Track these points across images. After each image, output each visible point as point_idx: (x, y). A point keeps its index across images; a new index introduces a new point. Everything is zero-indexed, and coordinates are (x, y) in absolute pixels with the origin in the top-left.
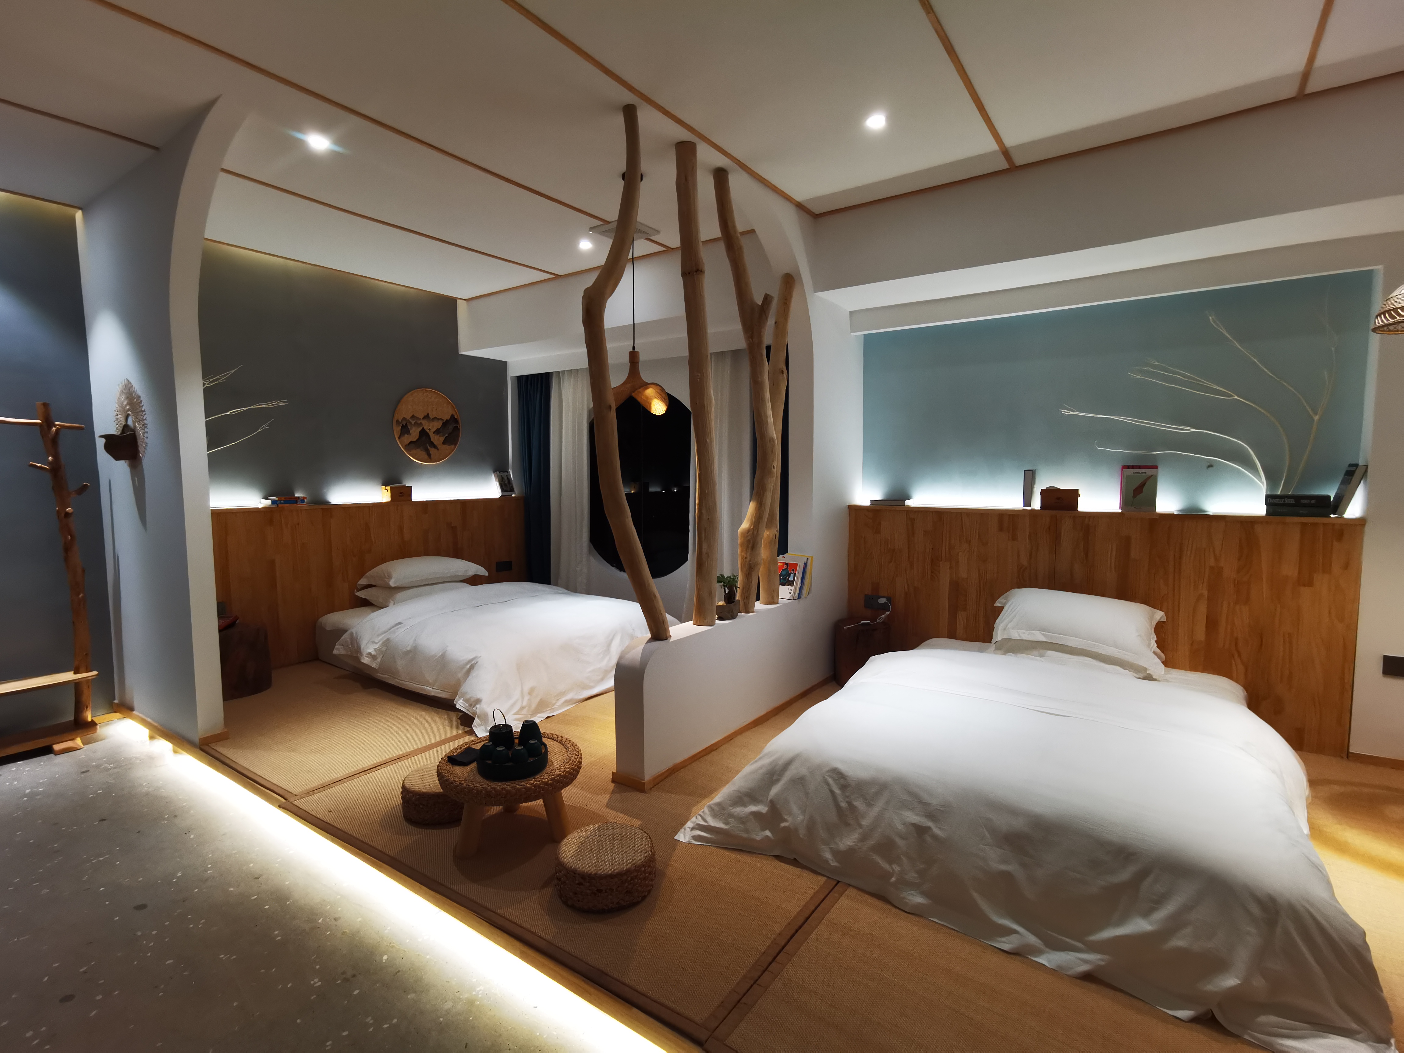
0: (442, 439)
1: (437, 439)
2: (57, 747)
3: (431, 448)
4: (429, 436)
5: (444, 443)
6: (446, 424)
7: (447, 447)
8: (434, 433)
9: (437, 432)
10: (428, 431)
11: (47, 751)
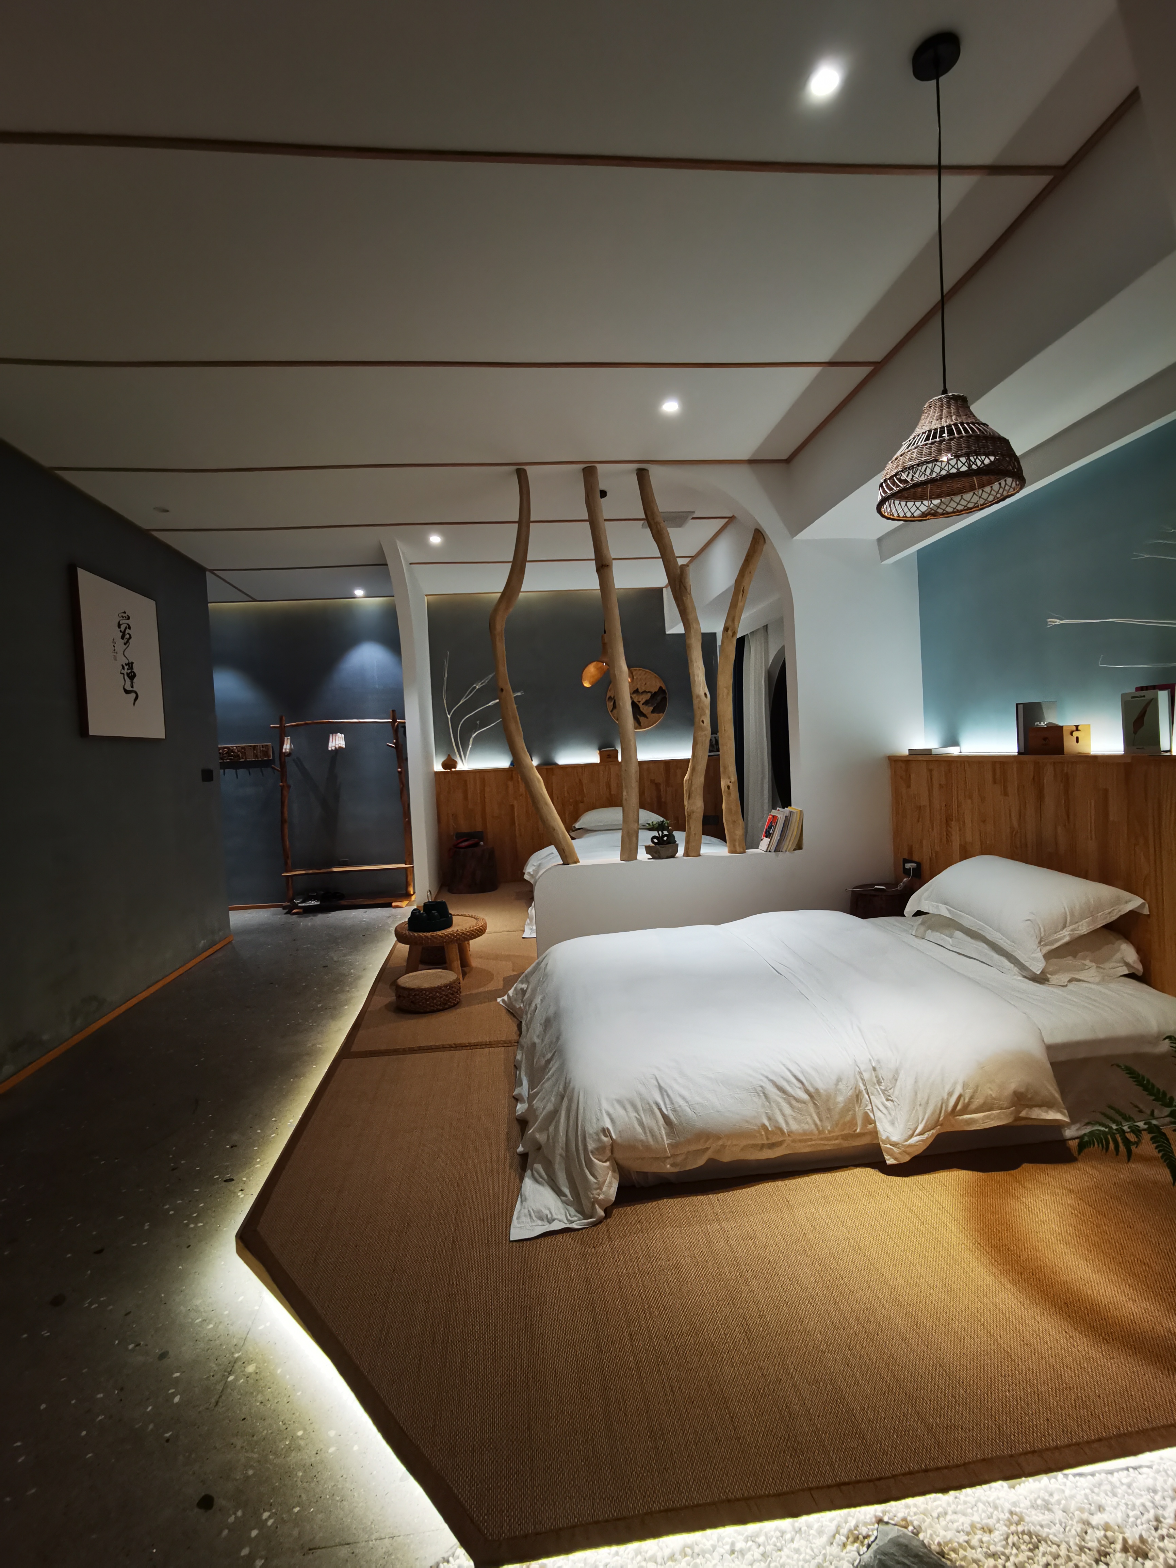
0: (651, 708)
1: (647, 710)
2: (394, 904)
3: (641, 717)
4: (639, 708)
5: (653, 712)
6: (654, 695)
7: (655, 715)
8: (643, 704)
9: (646, 703)
10: (637, 703)
11: (389, 905)
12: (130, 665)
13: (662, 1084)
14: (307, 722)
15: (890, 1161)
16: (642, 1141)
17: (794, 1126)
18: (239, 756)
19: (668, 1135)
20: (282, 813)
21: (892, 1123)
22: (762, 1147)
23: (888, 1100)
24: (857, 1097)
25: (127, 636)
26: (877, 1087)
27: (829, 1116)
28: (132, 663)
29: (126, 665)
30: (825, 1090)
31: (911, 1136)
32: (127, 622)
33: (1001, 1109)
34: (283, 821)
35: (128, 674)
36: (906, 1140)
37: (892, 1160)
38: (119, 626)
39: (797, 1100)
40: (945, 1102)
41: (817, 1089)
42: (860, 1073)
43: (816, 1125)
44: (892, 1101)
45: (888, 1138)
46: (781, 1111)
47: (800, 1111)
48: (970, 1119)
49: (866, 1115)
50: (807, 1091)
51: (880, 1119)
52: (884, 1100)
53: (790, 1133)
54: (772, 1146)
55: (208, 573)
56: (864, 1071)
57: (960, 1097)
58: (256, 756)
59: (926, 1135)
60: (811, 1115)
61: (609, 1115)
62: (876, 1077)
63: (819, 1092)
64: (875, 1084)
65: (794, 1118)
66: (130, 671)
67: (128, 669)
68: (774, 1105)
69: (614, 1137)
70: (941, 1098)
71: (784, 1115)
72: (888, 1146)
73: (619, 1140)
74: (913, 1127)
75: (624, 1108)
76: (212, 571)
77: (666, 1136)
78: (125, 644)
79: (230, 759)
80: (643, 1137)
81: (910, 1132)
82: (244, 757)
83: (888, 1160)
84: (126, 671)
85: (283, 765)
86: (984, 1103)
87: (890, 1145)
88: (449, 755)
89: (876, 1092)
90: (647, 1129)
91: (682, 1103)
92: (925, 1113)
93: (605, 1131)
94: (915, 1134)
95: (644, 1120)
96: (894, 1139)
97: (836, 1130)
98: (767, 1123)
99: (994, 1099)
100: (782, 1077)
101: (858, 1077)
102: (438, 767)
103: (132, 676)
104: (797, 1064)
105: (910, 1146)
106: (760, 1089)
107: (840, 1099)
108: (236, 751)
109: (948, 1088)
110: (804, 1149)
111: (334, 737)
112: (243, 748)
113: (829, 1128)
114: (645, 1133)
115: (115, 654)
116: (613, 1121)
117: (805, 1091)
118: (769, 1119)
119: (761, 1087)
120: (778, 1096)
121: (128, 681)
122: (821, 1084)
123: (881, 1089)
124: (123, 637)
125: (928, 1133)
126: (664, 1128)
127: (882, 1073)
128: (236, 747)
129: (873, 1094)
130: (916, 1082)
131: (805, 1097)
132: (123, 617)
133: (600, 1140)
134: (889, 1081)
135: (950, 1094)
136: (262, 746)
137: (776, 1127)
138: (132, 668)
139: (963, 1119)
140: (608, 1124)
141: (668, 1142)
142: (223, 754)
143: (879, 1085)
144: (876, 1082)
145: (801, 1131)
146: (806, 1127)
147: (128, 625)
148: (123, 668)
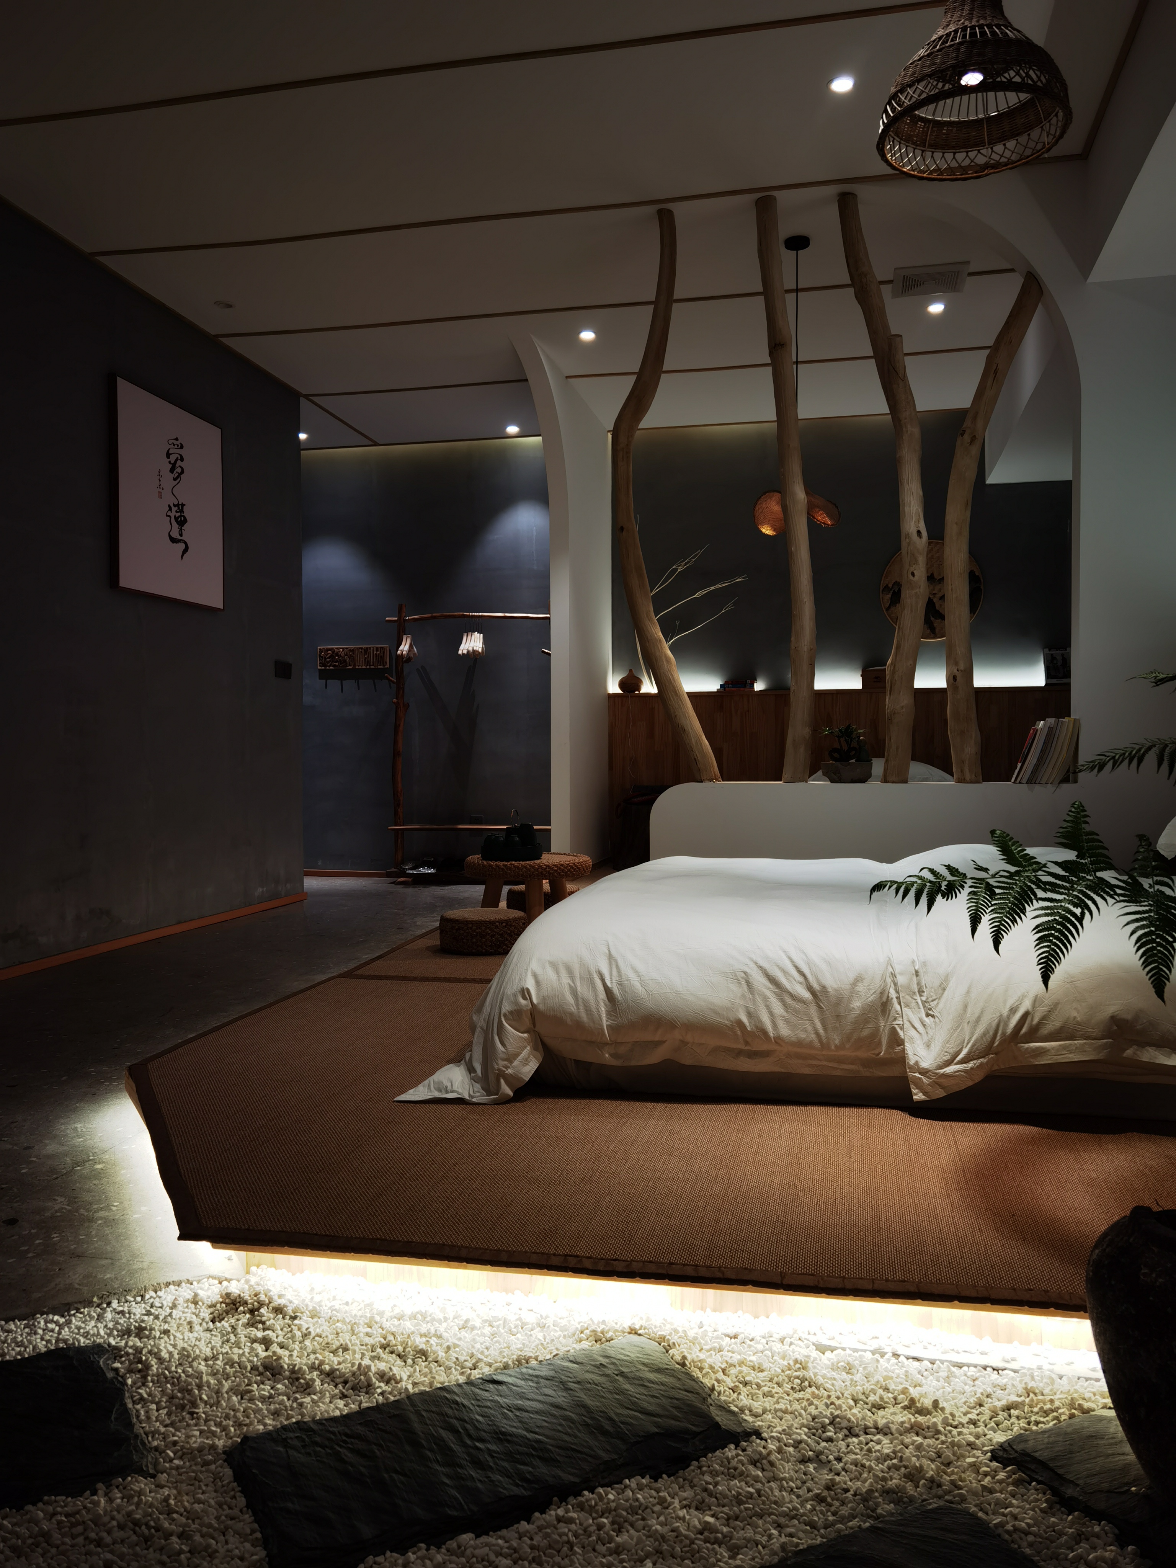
12: (180, 507)
13: (614, 953)
14: (434, 614)
15: (918, 1096)
16: (571, 1014)
17: (785, 1031)
18: (345, 661)
19: (608, 1013)
20: (395, 742)
21: (928, 1046)
22: (739, 1053)
23: (928, 1015)
24: (883, 1005)
25: (179, 470)
26: (918, 997)
27: (838, 1025)
28: (183, 505)
29: (175, 506)
30: (836, 990)
31: (948, 1063)
32: (180, 451)
33: (1087, 1038)
34: (396, 754)
35: (176, 519)
36: (941, 1067)
37: (921, 1094)
38: (168, 455)
39: (793, 997)
40: (1002, 1022)
41: (824, 987)
42: (893, 975)
43: (817, 1033)
44: (933, 1016)
45: (917, 1063)
46: (768, 1007)
47: (796, 1012)
48: (1042, 1048)
49: (893, 1032)
50: (810, 989)
51: (911, 1039)
52: (924, 1015)
53: (779, 1040)
54: (754, 1055)
55: (303, 401)
56: (900, 974)
57: (1026, 1015)
58: (368, 663)
59: (971, 1065)
60: (811, 1021)
61: (535, 976)
62: (918, 984)
63: (827, 991)
64: (914, 993)
65: (787, 1021)
66: (179, 514)
67: (177, 512)
68: (759, 1000)
69: (535, 1001)
70: (998, 1015)
71: (771, 1014)
72: (917, 1075)
73: (541, 1007)
74: (952, 1051)
75: (557, 973)
76: (307, 397)
77: (607, 1015)
78: (175, 479)
79: (334, 666)
80: (573, 1009)
81: (948, 1057)
82: (352, 664)
83: (916, 1094)
84: (173, 514)
85: (400, 675)
86: (1061, 1029)
87: (920, 1073)
88: (631, 671)
89: (913, 1004)
90: (580, 1000)
91: (631, 975)
92: (972, 1034)
93: (525, 993)
94: (955, 1061)
95: (579, 989)
96: (925, 1064)
97: (847, 1046)
98: (745, 1019)
99: (1079, 1024)
100: (778, 966)
101: (889, 980)
102: (613, 688)
103: (182, 522)
104: (804, 953)
105: (944, 1075)
106: (743, 975)
107: (857, 1004)
108: (342, 655)
109: (1010, 1003)
110: (803, 1069)
111: (469, 637)
112: (353, 651)
113: (837, 1042)
114: (577, 1005)
115: (160, 490)
116: (538, 983)
117: (808, 988)
118: (749, 1014)
119: (745, 973)
120: (768, 989)
121: (175, 526)
122: (831, 982)
123: (922, 1001)
124: (172, 471)
125: (975, 1062)
126: (605, 1004)
127: (925, 980)
128: (343, 649)
129: (907, 1006)
130: (968, 992)
131: (806, 995)
132: (174, 445)
133: (517, 1003)
134: (933, 990)
135: (1013, 1011)
136: (377, 648)
137: (757, 1027)
138: (182, 511)
139: (1031, 1048)
140: (530, 984)
141: (608, 1023)
142: (325, 659)
143: (921, 996)
144: (916, 990)
145: (794, 1039)
146: (803, 1035)
147: (181, 456)
148: (170, 509)
